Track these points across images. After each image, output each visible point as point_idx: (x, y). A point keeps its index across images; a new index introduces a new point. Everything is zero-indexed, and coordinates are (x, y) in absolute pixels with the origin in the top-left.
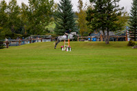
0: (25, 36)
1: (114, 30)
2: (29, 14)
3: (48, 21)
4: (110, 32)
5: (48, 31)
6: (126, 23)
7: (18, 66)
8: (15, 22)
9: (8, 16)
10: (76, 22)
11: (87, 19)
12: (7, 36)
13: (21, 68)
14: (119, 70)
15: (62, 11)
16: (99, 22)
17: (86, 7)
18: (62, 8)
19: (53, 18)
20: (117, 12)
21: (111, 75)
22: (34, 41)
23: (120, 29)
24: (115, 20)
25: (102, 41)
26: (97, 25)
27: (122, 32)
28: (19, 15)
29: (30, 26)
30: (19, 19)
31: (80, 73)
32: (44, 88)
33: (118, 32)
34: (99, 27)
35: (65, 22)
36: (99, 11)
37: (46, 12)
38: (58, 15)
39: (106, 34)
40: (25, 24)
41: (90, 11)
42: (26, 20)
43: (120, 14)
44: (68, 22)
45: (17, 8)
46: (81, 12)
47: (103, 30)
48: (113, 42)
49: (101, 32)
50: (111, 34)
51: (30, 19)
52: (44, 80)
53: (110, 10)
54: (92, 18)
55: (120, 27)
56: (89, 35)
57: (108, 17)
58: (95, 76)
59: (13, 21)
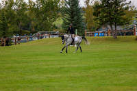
0: (33, 33)
1: (121, 24)
2: (36, 10)
3: (55, 17)
4: (118, 27)
5: (55, 27)
6: (133, 17)
7: (27, 62)
8: (23, 19)
9: (15, 13)
10: (84, 17)
11: (94, 14)
12: (15, 33)
13: (30, 65)
14: (128, 65)
15: (69, 7)
16: (106, 16)
17: (93, 3)
18: (69, 3)
19: (60, 14)
20: (124, 7)
21: (120, 70)
22: (42, 38)
23: (128, 23)
24: (123, 15)
25: (109, 36)
26: (104, 19)
27: (130, 26)
28: (27, 12)
29: (37, 23)
30: (26, 16)
31: (89, 68)
32: (53, 84)
33: (125, 26)
34: (106, 22)
35: (72, 17)
36: (106, 6)
37: (53, 9)
38: (65, 11)
39: (114, 29)
40: (33, 20)
41: (97, 6)
42: (33, 16)
43: (127, 8)
44: (76, 18)
45: (24, 4)
46: (88, 7)
47: (111, 24)
48: (121, 37)
49: (109, 26)
50: (119, 28)
51: (38, 16)
52: (53, 76)
53: (117, 5)
54: (100, 13)
55: (127, 21)
56: (97, 30)
57: (116, 11)
58: (104, 71)
59: (20, 17)
